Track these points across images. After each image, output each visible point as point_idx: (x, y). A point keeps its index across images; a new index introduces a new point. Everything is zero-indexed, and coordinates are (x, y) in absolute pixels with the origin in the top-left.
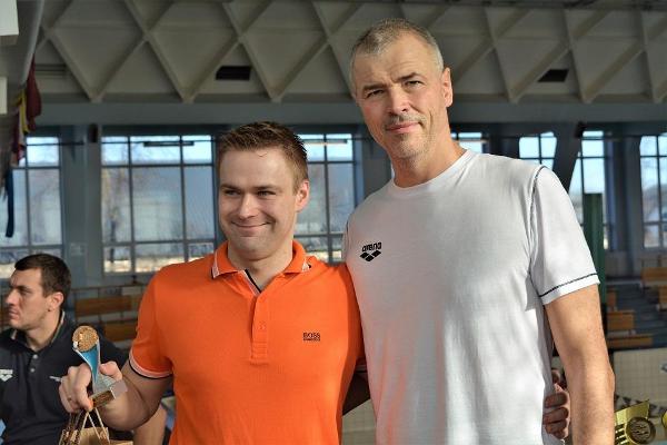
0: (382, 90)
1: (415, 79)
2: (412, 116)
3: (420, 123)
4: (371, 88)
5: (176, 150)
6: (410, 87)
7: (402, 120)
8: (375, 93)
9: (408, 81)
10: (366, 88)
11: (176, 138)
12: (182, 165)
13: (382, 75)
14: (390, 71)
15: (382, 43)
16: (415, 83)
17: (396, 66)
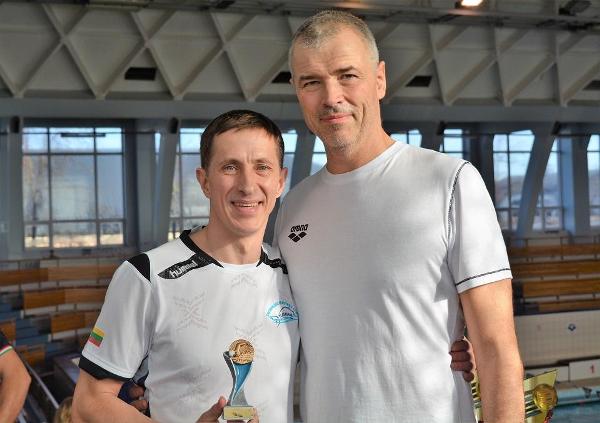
0: (317, 81)
1: (351, 72)
2: (346, 107)
3: (353, 115)
4: (308, 78)
5: (90, 141)
6: (345, 80)
7: (336, 111)
8: (312, 83)
9: (344, 74)
10: (302, 78)
11: (90, 130)
12: (95, 153)
13: (318, 67)
14: (328, 64)
15: (322, 36)
16: (350, 76)
17: (333, 59)
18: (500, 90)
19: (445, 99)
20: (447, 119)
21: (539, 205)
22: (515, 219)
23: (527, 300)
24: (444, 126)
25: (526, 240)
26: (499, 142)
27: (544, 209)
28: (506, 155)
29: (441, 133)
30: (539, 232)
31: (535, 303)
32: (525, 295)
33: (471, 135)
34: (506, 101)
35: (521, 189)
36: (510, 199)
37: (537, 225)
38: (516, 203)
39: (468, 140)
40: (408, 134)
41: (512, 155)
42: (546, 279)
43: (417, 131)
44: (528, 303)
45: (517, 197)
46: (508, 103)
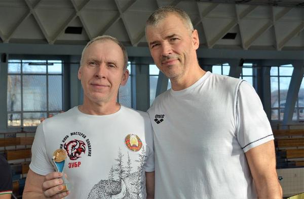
0: (158, 44)
1: (175, 37)
2: (174, 56)
3: (179, 60)
5: (44, 67)
7: (168, 58)
8: (156, 45)
9: (172, 39)
10: (151, 44)
11: (44, 61)
12: (47, 74)
13: (158, 37)
14: (162, 34)
15: (158, 20)
16: (175, 39)
17: (165, 31)
18: (275, 42)
19: (244, 47)
20: (245, 58)
21: (296, 107)
22: (282, 114)
23: (289, 160)
24: (243, 61)
25: (289, 126)
26: (274, 71)
27: (298, 108)
28: (277, 78)
29: (241, 65)
30: (295, 121)
31: (294, 161)
32: (287, 157)
33: (257, 66)
34: (278, 48)
35: (286, 97)
36: (279, 103)
37: (295, 118)
38: (282, 105)
39: (256, 69)
40: (222, 66)
41: (280, 78)
42: (299, 148)
43: (227, 64)
44: (290, 162)
45: (283, 102)
46: (279, 49)
